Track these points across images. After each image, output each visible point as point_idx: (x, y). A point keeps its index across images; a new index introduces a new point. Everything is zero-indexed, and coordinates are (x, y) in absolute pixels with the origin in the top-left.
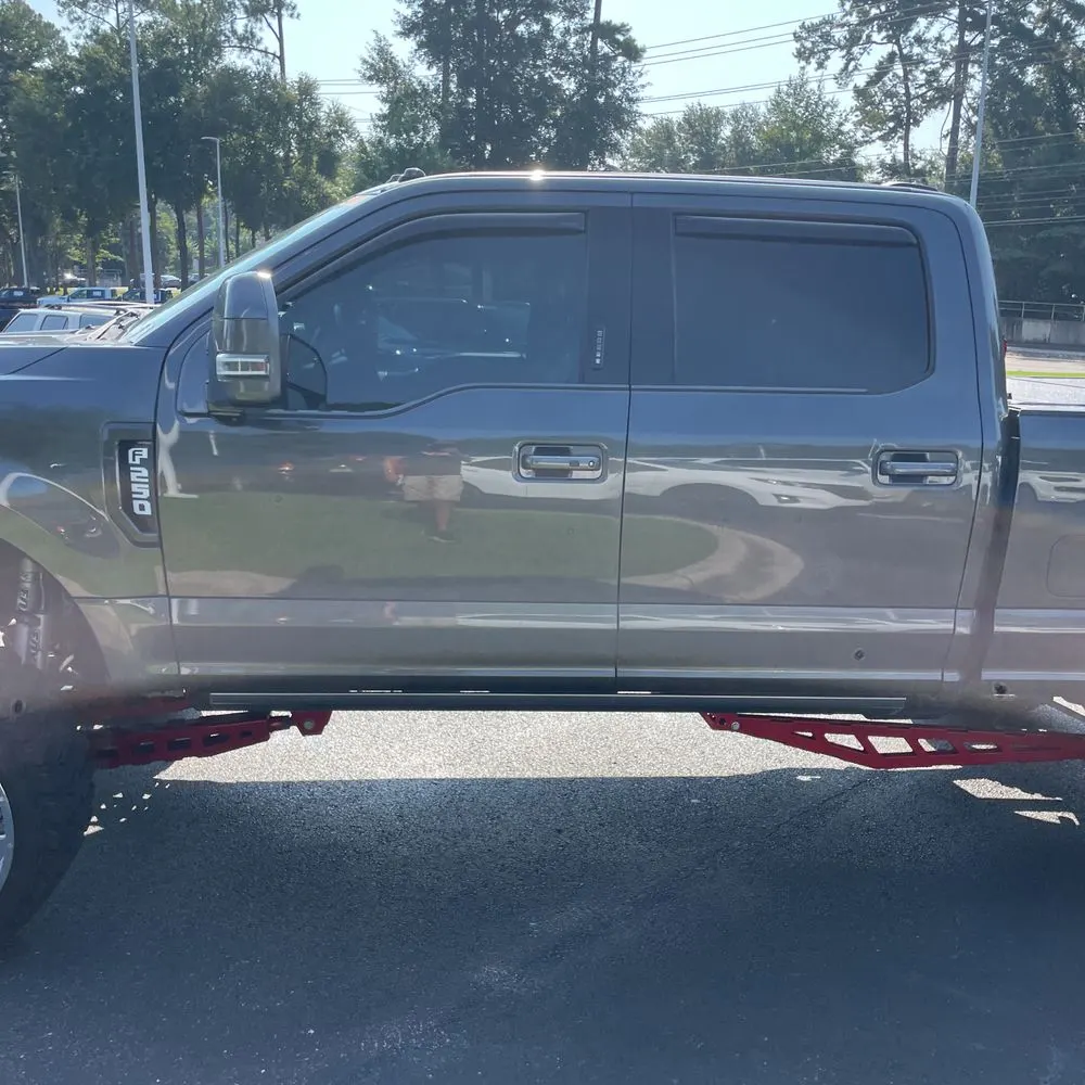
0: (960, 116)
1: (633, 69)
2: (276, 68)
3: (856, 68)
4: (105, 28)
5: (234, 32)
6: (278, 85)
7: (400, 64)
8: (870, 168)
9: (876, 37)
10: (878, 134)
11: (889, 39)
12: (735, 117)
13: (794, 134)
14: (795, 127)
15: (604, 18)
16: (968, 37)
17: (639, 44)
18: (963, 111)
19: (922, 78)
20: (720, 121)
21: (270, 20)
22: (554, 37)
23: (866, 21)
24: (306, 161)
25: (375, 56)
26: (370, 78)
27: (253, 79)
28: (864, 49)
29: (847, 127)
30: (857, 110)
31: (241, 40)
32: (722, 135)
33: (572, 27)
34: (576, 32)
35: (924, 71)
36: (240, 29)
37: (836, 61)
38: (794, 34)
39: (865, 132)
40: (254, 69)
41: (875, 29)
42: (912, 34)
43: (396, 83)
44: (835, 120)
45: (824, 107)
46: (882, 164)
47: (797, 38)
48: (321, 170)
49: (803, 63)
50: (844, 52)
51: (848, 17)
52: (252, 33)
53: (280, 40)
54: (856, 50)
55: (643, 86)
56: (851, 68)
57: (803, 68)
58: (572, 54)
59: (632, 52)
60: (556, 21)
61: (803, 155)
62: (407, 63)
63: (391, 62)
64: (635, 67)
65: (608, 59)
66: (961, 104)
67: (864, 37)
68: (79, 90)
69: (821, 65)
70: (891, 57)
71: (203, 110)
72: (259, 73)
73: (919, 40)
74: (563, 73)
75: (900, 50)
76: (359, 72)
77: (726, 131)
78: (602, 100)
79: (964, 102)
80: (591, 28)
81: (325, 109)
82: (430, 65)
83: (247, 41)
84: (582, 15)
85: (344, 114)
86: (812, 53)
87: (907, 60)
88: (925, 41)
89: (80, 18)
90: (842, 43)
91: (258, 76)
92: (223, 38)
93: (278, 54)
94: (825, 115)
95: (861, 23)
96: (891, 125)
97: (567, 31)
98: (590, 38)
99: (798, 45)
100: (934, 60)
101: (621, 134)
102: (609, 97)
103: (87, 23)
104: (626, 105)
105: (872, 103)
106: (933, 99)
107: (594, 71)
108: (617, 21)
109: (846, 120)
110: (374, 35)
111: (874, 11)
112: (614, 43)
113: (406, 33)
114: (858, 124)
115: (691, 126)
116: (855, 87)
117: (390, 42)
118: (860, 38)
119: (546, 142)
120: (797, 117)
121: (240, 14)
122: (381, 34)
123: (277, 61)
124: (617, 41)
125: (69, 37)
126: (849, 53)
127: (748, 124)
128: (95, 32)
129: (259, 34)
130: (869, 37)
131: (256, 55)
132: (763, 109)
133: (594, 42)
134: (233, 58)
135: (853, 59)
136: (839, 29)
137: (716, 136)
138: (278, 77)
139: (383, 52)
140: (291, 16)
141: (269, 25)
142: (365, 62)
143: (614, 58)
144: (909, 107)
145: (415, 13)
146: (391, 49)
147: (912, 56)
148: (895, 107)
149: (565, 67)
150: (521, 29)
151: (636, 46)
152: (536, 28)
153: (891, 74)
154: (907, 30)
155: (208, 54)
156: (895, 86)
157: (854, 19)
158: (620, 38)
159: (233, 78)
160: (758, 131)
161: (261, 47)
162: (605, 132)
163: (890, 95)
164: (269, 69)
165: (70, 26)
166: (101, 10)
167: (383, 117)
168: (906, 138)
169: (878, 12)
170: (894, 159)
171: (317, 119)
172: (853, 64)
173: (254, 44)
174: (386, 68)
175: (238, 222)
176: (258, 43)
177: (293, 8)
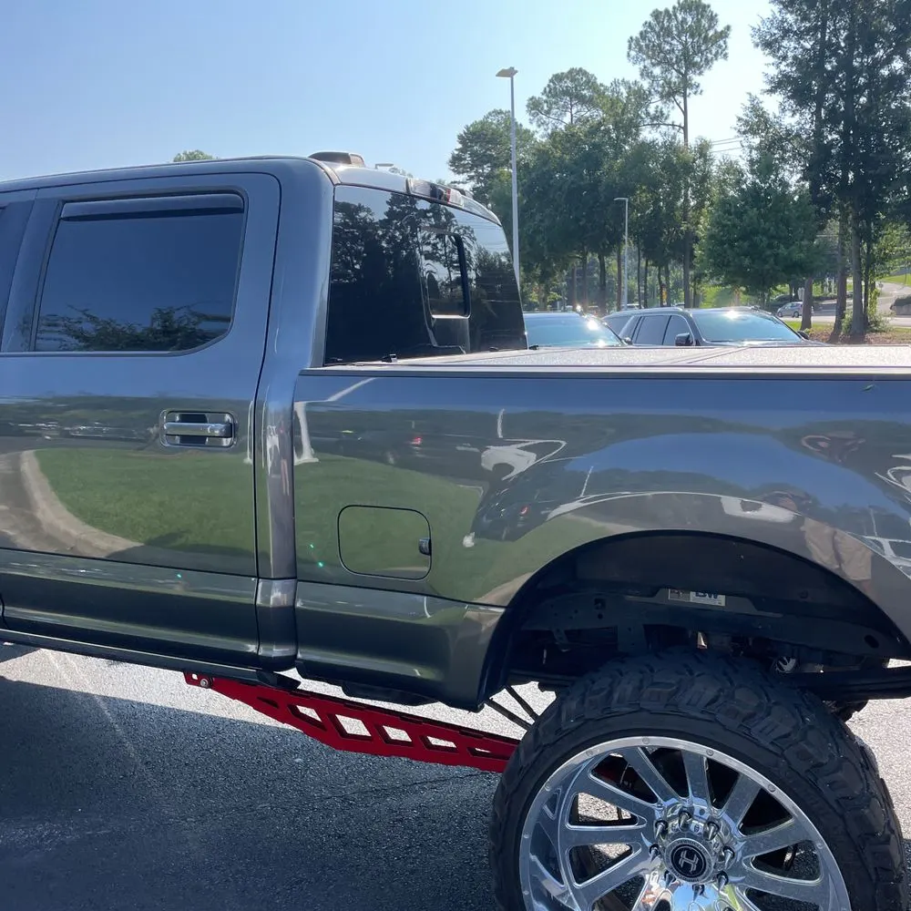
2: (680, 136)
4: (562, 127)
5: (648, 114)
7: (771, 116)
21: (678, 99)
25: (749, 113)
26: (745, 133)
27: (660, 148)
31: (652, 119)
36: (652, 110)
40: (660, 140)
43: (768, 133)
52: (661, 112)
53: (685, 113)
62: (777, 115)
63: (763, 116)
71: (617, 179)
72: (665, 142)
76: (735, 129)
81: (717, 162)
83: (658, 119)
89: (545, 122)
91: (664, 145)
92: (639, 120)
93: (683, 125)
110: (749, 96)
113: (773, 90)
117: (761, 100)
121: (654, 99)
122: (753, 94)
123: (682, 131)
125: (538, 137)
128: (555, 131)
129: (665, 111)
131: (663, 128)
134: (648, 134)
138: (682, 143)
139: (756, 109)
140: (695, 93)
141: (676, 102)
142: (740, 119)
146: (762, 106)
159: (646, 149)
161: (669, 121)
164: (674, 137)
165: (538, 130)
166: (560, 114)
171: (711, 172)
173: (663, 120)
174: (759, 121)
175: (647, 262)
176: (666, 119)
177: (698, 87)
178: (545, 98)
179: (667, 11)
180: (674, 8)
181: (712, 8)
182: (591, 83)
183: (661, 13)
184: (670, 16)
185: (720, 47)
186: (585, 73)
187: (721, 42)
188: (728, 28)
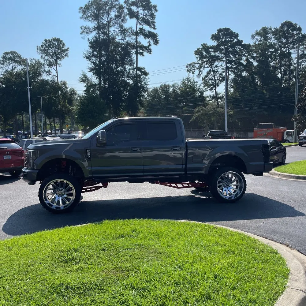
0: (228, 84)
1: (146, 78)
2: (56, 79)
3: (202, 73)
4: (9, 70)
5: (45, 71)
6: (57, 83)
7: (89, 78)
8: (208, 97)
9: (206, 66)
10: (209, 89)
11: (209, 67)
12: (173, 86)
13: (188, 90)
14: (188, 88)
15: (138, 66)
16: (228, 65)
17: (147, 72)
18: (229, 83)
19: (218, 75)
20: (169, 87)
21: (54, 67)
22: (127, 71)
23: (203, 63)
24: (64, 101)
25: (82, 76)
26: (81, 82)
27: (50, 82)
28: (203, 69)
29: (201, 87)
30: (203, 83)
31: (47, 72)
32: (170, 90)
33: (131, 68)
34: (132, 69)
35: (218, 74)
37: (197, 72)
38: (186, 66)
39: (205, 88)
41: (206, 64)
42: (215, 65)
43: (88, 82)
44: (198, 86)
45: (195, 83)
46: (210, 96)
47: (187, 67)
48: (68, 103)
49: (189, 73)
50: (199, 70)
51: (199, 62)
52: (50, 71)
53: (57, 72)
54: (201, 69)
55: (149, 82)
56: (200, 73)
57: (189, 74)
58: (131, 75)
59: (146, 74)
60: (127, 67)
61: (191, 94)
62: (91, 78)
63: (87, 78)
64: (147, 77)
65: (140, 75)
66: (228, 81)
67: (203, 66)
68: (4, 86)
69: (193, 73)
70: (210, 70)
71: (37, 90)
73: (216, 66)
74: (129, 79)
75: (212, 69)
76: (79, 80)
77: (171, 89)
78: (139, 85)
79: (229, 80)
80: (135, 68)
81: (69, 88)
82: (97, 78)
83: (48, 73)
84: (133, 65)
85: (74, 90)
86: (191, 70)
87: (214, 71)
88: (218, 66)
89: (2, 67)
90: (198, 68)
91: (51, 81)
92: (42, 72)
93: (56, 75)
94: (195, 85)
95: (202, 63)
96: (212, 87)
97: (130, 69)
98: (135, 71)
99: (187, 68)
100: (221, 71)
101: (144, 93)
102: (141, 84)
103: (4, 69)
104: (145, 86)
105: (207, 81)
106: (222, 80)
107: (137, 79)
108: (142, 67)
109: (200, 86)
110: (82, 72)
111: (205, 60)
112: (141, 72)
113: (91, 71)
114: (204, 87)
115: (162, 89)
116: (202, 78)
117: (86, 73)
118: (202, 66)
119: (126, 95)
120: (189, 86)
121: (46, 66)
123: (56, 77)
124: (142, 71)
126: (200, 70)
127: (177, 88)
128: (7, 71)
129: (51, 71)
130: (204, 66)
131: (51, 76)
132: (180, 84)
133: (136, 72)
134: (44, 77)
135: (201, 71)
136: (197, 64)
137: (169, 91)
138: (57, 81)
140: (60, 66)
141: (54, 68)
142: (80, 78)
143: (142, 75)
144: (215, 82)
145: (93, 67)
146: (86, 75)
147: (215, 70)
148: (212, 82)
149: (130, 77)
150: (119, 69)
151: (146, 72)
152: (122, 69)
153: (211, 75)
154: (213, 64)
155: (38, 76)
156: (212, 77)
157: (200, 62)
158: (143, 71)
159: (45, 82)
160: (179, 89)
161: (52, 74)
162: (141, 92)
163: (211, 79)
164: (54, 79)
166: (8, 65)
167: (85, 91)
168: (215, 89)
169: (206, 60)
170: (213, 95)
171: (67, 91)
172: (201, 72)
173: (50, 73)
174: (85, 79)
175: (46, 117)
176: (51, 73)
177: (60, 64)
178: (2, 59)
179: (49, 40)
180: (51, 39)
181: (63, 42)
182: (19, 57)
183: (47, 40)
184: (50, 42)
185: (66, 53)
186: (17, 53)
187: (67, 52)
188: (68, 48)
